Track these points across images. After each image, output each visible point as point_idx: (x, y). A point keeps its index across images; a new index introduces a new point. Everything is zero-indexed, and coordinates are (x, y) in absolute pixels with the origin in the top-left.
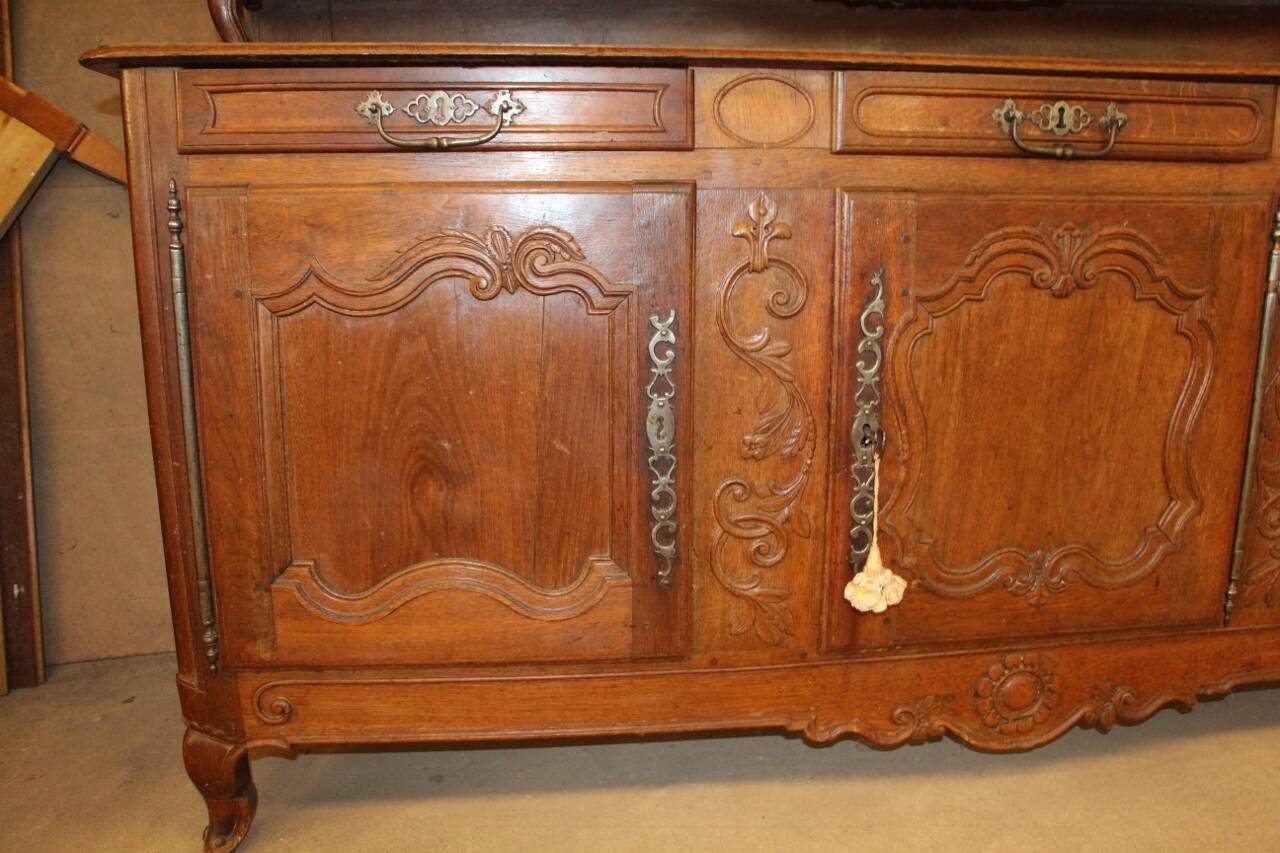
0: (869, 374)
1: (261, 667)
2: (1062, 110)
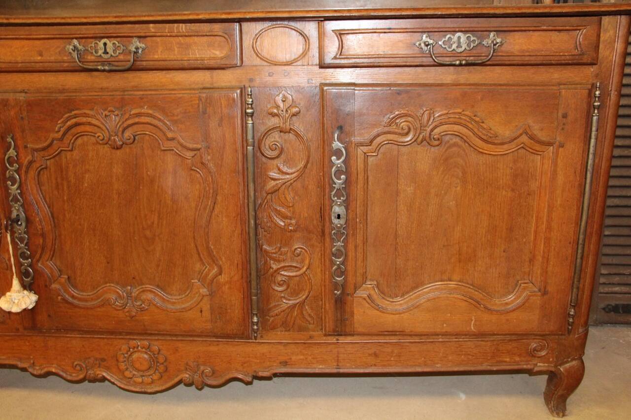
0: (14, 188)
2: (105, 44)
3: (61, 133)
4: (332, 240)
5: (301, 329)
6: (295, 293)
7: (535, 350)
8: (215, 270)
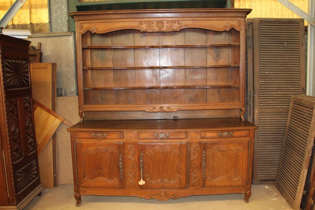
0: (142, 161)
1: (82, 187)
2: (162, 135)
3: (152, 151)
4: (203, 169)
5: (196, 186)
6: (195, 179)
7: (241, 189)
8: (180, 175)
